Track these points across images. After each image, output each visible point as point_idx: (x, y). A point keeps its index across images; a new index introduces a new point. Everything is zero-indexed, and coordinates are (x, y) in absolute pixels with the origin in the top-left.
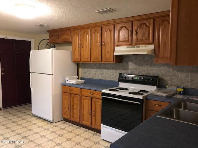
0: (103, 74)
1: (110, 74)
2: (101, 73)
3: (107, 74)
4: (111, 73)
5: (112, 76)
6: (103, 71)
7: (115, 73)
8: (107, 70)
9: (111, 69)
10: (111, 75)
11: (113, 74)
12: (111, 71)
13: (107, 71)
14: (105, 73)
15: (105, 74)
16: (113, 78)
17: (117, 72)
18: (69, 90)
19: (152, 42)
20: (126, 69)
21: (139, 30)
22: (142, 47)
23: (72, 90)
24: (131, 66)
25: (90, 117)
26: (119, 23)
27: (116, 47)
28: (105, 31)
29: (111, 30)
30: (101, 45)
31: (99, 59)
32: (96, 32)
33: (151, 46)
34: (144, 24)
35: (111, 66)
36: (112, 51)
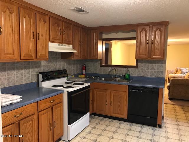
0: (10, 78)
1: (21, 76)
2: (7, 77)
3: (17, 77)
4: (22, 74)
5: (24, 79)
6: (11, 73)
7: (27, 74)
8: (16, 71)
9: (22, 69)
10: (23, 77)
11: (25, 76)
12: (23, 71)
13: (16, 73)
14: (13, 75)
15: (14, 77)
16: (25, 80)
17: (30, 71)
18: (15, 116)
19: (72, 43)
20: (39, 67)
21: (65, 30)
22: (67, 46)
23: (22, 113)
24: (43, 63)
25: (51, 133)
26: (52, 17)
27: (49, 43)
28: (40, 20)
29: (45, 22)
30: (36, 37)
31: (31, 56)
32: (27, 16)
33: (71, 46)
34: (68, 27)
35: (22, 65)
36: (47, 47)
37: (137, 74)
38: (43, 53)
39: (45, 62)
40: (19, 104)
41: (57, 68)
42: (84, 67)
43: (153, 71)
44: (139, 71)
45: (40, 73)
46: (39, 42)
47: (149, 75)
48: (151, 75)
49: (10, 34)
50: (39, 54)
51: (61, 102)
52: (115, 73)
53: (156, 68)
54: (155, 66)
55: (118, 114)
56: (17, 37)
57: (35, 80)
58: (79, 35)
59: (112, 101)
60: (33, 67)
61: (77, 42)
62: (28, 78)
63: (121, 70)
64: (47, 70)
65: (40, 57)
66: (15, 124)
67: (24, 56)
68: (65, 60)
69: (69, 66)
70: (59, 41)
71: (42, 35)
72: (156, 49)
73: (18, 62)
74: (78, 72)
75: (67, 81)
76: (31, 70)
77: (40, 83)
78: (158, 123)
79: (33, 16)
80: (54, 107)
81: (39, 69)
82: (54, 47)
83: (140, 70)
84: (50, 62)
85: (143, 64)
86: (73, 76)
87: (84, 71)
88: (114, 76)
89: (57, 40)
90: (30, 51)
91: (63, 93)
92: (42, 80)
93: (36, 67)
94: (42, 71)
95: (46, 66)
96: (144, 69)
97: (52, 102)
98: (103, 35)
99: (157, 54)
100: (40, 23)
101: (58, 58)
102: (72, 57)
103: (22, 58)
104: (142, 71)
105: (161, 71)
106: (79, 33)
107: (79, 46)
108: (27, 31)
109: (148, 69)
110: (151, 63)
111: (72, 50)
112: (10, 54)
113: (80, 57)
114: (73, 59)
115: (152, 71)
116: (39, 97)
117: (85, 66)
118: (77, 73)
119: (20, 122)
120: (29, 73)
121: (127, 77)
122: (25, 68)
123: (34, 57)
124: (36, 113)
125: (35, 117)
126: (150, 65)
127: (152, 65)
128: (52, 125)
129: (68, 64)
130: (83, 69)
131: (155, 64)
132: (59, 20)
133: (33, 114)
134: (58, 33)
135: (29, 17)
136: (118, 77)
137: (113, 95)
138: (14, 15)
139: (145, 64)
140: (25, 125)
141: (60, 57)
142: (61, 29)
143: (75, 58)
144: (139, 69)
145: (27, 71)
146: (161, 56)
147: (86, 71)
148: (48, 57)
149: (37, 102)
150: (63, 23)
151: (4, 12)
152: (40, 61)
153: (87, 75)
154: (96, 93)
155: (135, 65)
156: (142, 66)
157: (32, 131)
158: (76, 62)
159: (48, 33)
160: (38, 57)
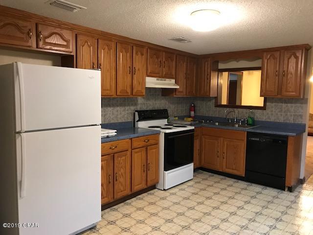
1: (116, 113)
3: (113, 114)
4: (117, 111)
6: (107, 110)
8: (112, 108)
10: (118, 115)
11: (121, 113)
12: (118, 108)
14: (109, 112)
16: (120, 118)
18: (110, 148)
19: (174, 76)
20: (136, 104)
21: (166, 62)
22: (168, 81)
23: (116, 147)
24: (140, 100)
25: (145, 175)
26: (150, 48)
27: (147, 78)
28: (137, 53)
29: (142, 55)
30: (132, 71)
31: (127, 92)
32: (124, 51)
33: (173, 81)
34: (170, 57)
35: (117, 101)
36: (144, 82)
37: (264, 118)
38: (140, 89)
39: (143, 100)
40: (115, 138)
41: (156, 107)
42: (193, 108)
43: (289, 114)
44: (268, 114)
45: (136, 111)
46: (135, 77)
47: (281, 120)
48: (284, 121)
49: (108, 70)
50: (135, 91)
51: (157, 144)
52: (234, 116)
53: (292, 110)
54: (292, 107)
55: (233, 169)
56: (114, 73)
57: (130, 119)
58: (185, 66)
59: (225, 152)
60: (129, 105)
61: (182, 76)
62: (123, 117)
63: (243, 112)
64: (144, 108)
65: (136, 93)
66: (110, 156)
67: (120, 92)
68: (167, 97)
69: (171, 106)
70: (158, 75)
71: (139, 70)
72: (289, 83)
73: (114, 98)
74: (184, 114)
75: (167, 124)
76: (127, 108)
77: (136, 123)
78: (287, 184)
79: (130, 50)
80: (148, 148)
81: (135, 107)
82: (152, 82)
83: (270, 113)
84: (148, 99)
85: (274, 104)
86: (177, 118)
87: (192, 113)
88: (233, 120)
89: (156, 73)
90: (126, 87)
91: (159, 134)
92: (138, 119)
93: (132, 105)
94: (139, 109)
95: (143, 104)
96: (275, 112)
97: (147, 142)
98: (219, 64)
99: (291, 90)
100: (137, 57)
101: (158, 95)
102: (174, 94)
103: (118, 93)
104: (272, 114)
105: (301, 114)
106: (185, 63)
107: (185, 81)
108: (124, 66)
109: (281, 111)
110: (286, 102)
111: (174, 85)
112: (108, 90)
113: (184, 94)
114: (175, 96)
115: (286, 115)
116: (134, 134)
117: (194, 106)
118: (182, 115)
119: (115, 154)
120: (124, 110)
121: (250, 122)
122: (121, 105)
123: (130, 94)
124: (130, 150)
125: (129, 153)
126: (284, 105)
127: (287, 106)
128: (145, 166)
129: (171, 103)
130: (191, 110)
131: (291, 105)
132: (159, 51)
133: (127, 150)
134: (157, 66)
135: (126, 52)
136: (238, 122)
137: (227, 144)
138: (112, 51)
139: (276, 104)
140: (119, 159)
141: (161, 93)
142: (160, 61)
143: (179, 95)
144: (268, 111)
145: (122, 108)
146: (296, 93)
147: (195, 112)
148: (144, 94)
149: (131, 139)
150: (164, 53)
151: (103, 50)
152: (137, 98)
153: (195, 118)
154: (205, 141)
155: (263, 106)
156: (272, 107)
157: (125, 167)
158: (181, 100)
159: (145, 66)
160: (134, 94)
